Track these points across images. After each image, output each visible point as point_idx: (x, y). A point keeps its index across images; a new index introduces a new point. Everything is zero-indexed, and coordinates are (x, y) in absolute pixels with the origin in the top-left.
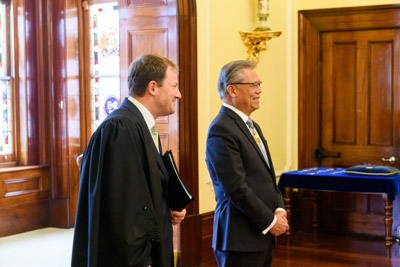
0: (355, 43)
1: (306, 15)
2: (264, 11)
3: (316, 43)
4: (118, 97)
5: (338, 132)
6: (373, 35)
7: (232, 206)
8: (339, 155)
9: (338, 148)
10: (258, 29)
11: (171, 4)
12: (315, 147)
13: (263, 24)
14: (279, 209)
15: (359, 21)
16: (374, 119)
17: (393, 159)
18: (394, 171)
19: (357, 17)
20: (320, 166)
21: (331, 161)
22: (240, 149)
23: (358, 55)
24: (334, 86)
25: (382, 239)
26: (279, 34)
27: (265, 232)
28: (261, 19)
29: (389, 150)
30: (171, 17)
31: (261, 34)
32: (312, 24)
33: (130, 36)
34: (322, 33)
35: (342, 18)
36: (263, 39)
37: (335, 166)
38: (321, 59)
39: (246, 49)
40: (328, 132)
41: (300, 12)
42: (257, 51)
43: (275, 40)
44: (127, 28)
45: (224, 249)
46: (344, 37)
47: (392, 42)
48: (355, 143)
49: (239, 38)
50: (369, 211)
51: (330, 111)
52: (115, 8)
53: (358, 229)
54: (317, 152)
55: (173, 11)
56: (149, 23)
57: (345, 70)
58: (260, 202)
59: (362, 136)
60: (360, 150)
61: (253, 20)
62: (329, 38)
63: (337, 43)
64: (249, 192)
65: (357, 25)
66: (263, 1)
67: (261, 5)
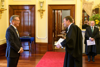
0: (21, 12)
2: (3, 5)
3: (13, 12)
10: (2, 8)
13: (3, 7)
17: (29, 35)
18: (30, 37)
23: (22, 14)
26: (6, 10)
28: (2, 6)
29: (28, 33)
31: (2, 9)
32: (12, 8)
34: (14, 10)
35: (17, 7)
36: (3, 11)
41: (9, 5)
42: (1, 13)
46: (18, 11)
47: (28, 12)
48: (21, 32)
66: (3, 3)
67: (2, 3)
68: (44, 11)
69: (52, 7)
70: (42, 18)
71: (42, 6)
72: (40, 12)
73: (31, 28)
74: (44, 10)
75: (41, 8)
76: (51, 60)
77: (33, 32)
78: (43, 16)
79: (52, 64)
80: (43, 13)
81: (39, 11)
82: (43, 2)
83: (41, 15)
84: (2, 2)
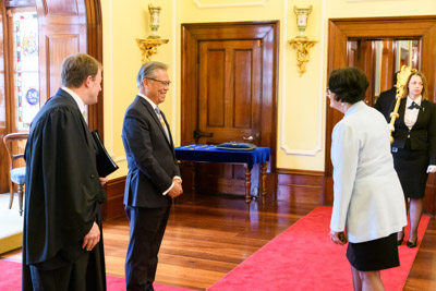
0: (224, 50)
1: (187, 27)
2: (155, 23)
3: (195, 50)
4: (37, 89)
5: (211, 118)
6: (237, 44)
7: (140, 172)
8: (211, 135)
9: (211, 130)
10: (150, 37)
11: (82, 15)
12: (194, 129)
13: (155, 33)
14: (176, 177)
15: (228, 33)
16: (238, 107)
17: (251, 138)
18: (252, 147)
19: (225, 30)
20: (197, 143)
21: (205, 140)
22: (150, 129)
23: (227, 59)
24: (208, 82)
25: (243, 198)
26: (167, 41)
27: (165, 194)
28: (153, 29)
29: (249, 131)
30: (81, 25)
31: (153, 41)
32: (192, 35)
33: (48, 39)
34: (199, 41)
35: (214, 31)
36: (155, 45)
37: (209, 144)
38: (199, 62)
39: (141, 52)
40: (203, 117)
41: (183, 25)
42: (150, 54)
43: (163, 46)
44: (45, 33)
45: (134, 205)
46: (215, 45)
47: (251, 50)
48: (224, 126)
49: (136, 43)
50: (233, 177)
51: (205, 102)
52: (34, 16)
53: (225, 190)
54: (195, 133)
55: (83, 20)
56: (63, 29)
57: (217, 71)
58: (162, 170)
59: (229, 121)
60: (227, 132)
61: (147, 30)
62: (205, 46)
63: (210, 50)
64: (155, 162)
65: (225, 36)
66: (155, 15)
67: (152, 19)
68: (312, 43)
69: (343, 27)
70: (302, 72)
71: (304, 24)
72: (295, 47)
73: (261, 112)
74: (310, 40)
75: (302, 34)
76: (320, 238)
77: (267, 129)
78: (308, 66)
79: (315, 253)
80: (306, 52)
81: (293, 43)
82: (309, 11)
83: (302, 59)
84: (152, 14)
